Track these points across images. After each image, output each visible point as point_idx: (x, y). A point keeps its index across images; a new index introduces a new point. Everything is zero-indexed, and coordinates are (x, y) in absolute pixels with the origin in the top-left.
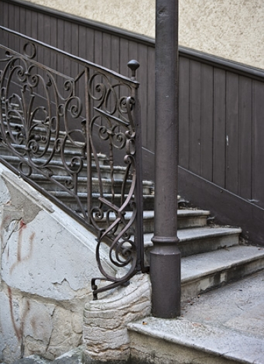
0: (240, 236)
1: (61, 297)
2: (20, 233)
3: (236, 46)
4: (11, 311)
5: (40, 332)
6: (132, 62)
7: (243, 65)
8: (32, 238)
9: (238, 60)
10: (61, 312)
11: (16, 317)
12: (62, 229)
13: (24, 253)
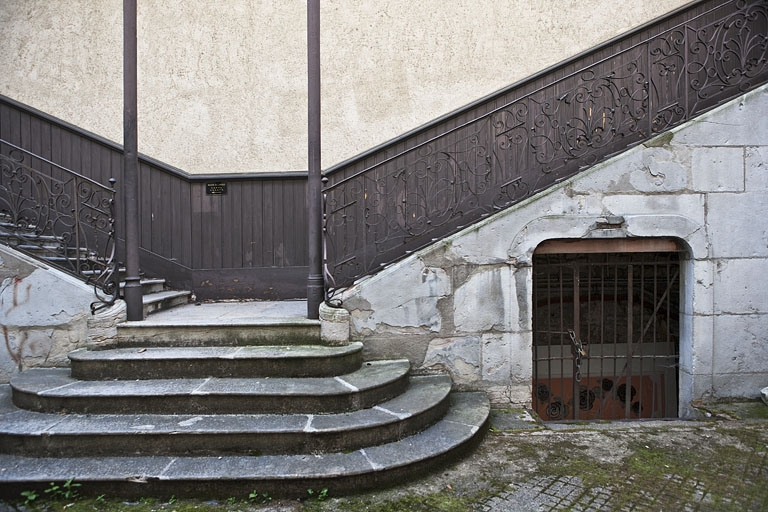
0: (164, 284)
1: (60, 322)
2: (15, 286)
3: (158, 149)
4: (7, 343)
5: (38, 351)
6: (112, 180)
7: (163, 164)
8: (28, 288)
9: (160, 160)
10: (58, 333)
11: (12, 347)
12: (58, 279)
13: (20, 299)
